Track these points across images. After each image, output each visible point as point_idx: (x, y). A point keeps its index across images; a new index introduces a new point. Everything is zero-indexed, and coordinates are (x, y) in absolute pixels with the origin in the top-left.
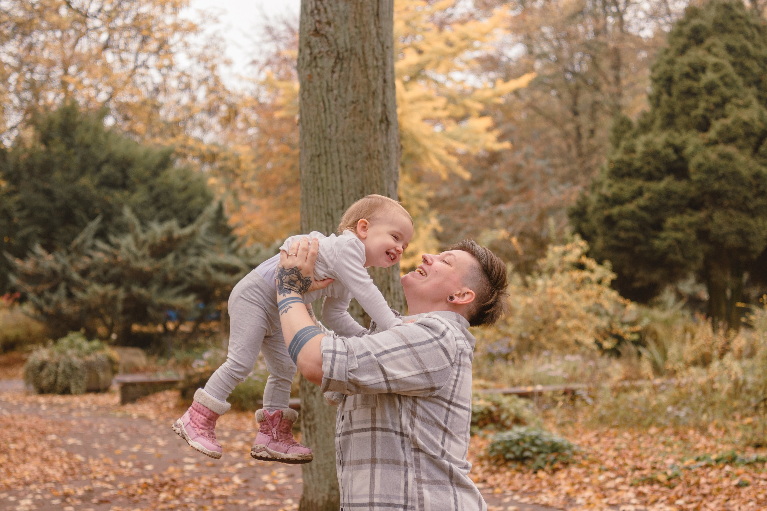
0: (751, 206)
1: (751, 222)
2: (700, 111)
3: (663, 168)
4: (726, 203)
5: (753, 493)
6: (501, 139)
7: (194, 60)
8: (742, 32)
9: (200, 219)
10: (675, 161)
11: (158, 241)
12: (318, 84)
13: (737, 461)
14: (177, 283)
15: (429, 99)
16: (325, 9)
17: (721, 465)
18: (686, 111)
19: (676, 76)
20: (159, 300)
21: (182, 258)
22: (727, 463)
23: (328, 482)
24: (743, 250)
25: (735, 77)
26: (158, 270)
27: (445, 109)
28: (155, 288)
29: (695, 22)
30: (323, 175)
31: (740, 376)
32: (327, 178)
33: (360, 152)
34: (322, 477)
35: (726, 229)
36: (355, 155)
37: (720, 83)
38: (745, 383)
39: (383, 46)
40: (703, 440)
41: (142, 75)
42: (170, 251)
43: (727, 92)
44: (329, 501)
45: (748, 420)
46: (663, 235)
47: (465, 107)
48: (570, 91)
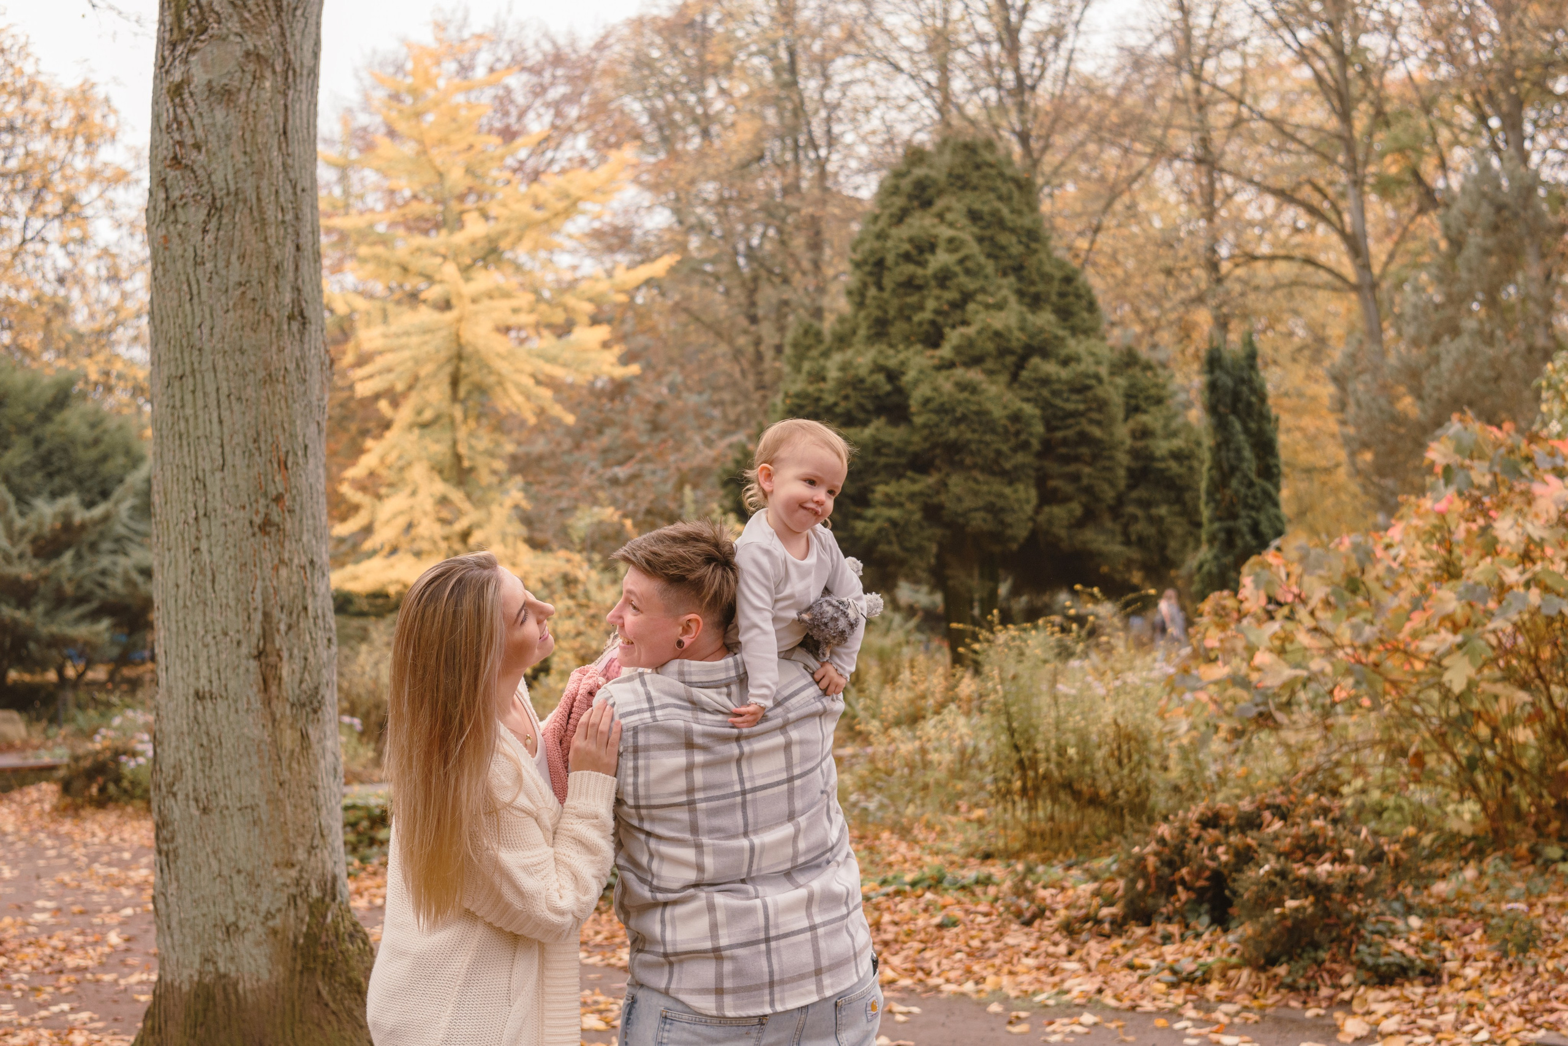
0: (1008, 466)
1: (1008, 491)
2: (927, 315)
3: (870, 406)
4: (968, 461)
5: (962, 937)
6: (626, 359)
7: (125, 231)
8: (993, 189)
9: (118, 492)
10: (888, 394)
11: (46, 530)
12: (180, 252)
13: (945, 884)
14: (79, 601)
15: (506, 295)
16: (191, 121)
17: (919, 892)
18: (905, 314)
19: (890, 259)
20: (48, 629)
21: (88, 557)
22: (929, 887)
23: (198, 950)
24: (997, 537)
25: (982, 259)
26: (46, 578)
27: (532, 311)
28: (40, 609)
29: (919, 172)
30: (189, 411)
31: (970, 742)
32: (196, 417)
33: (253, 371)
34: (189, 940)
35: (968, 503)
36: (244, 375)
37: (957, 269)
38: (976, 751)
39: (294, 187)
40: (903, 848)
41: (37, 255)
42: (68, 546)
43: (971, 285)
44: (199, 982)
45: (978, 813)
46: (870, 513)
47: (566, 309)
48: (743, 284)
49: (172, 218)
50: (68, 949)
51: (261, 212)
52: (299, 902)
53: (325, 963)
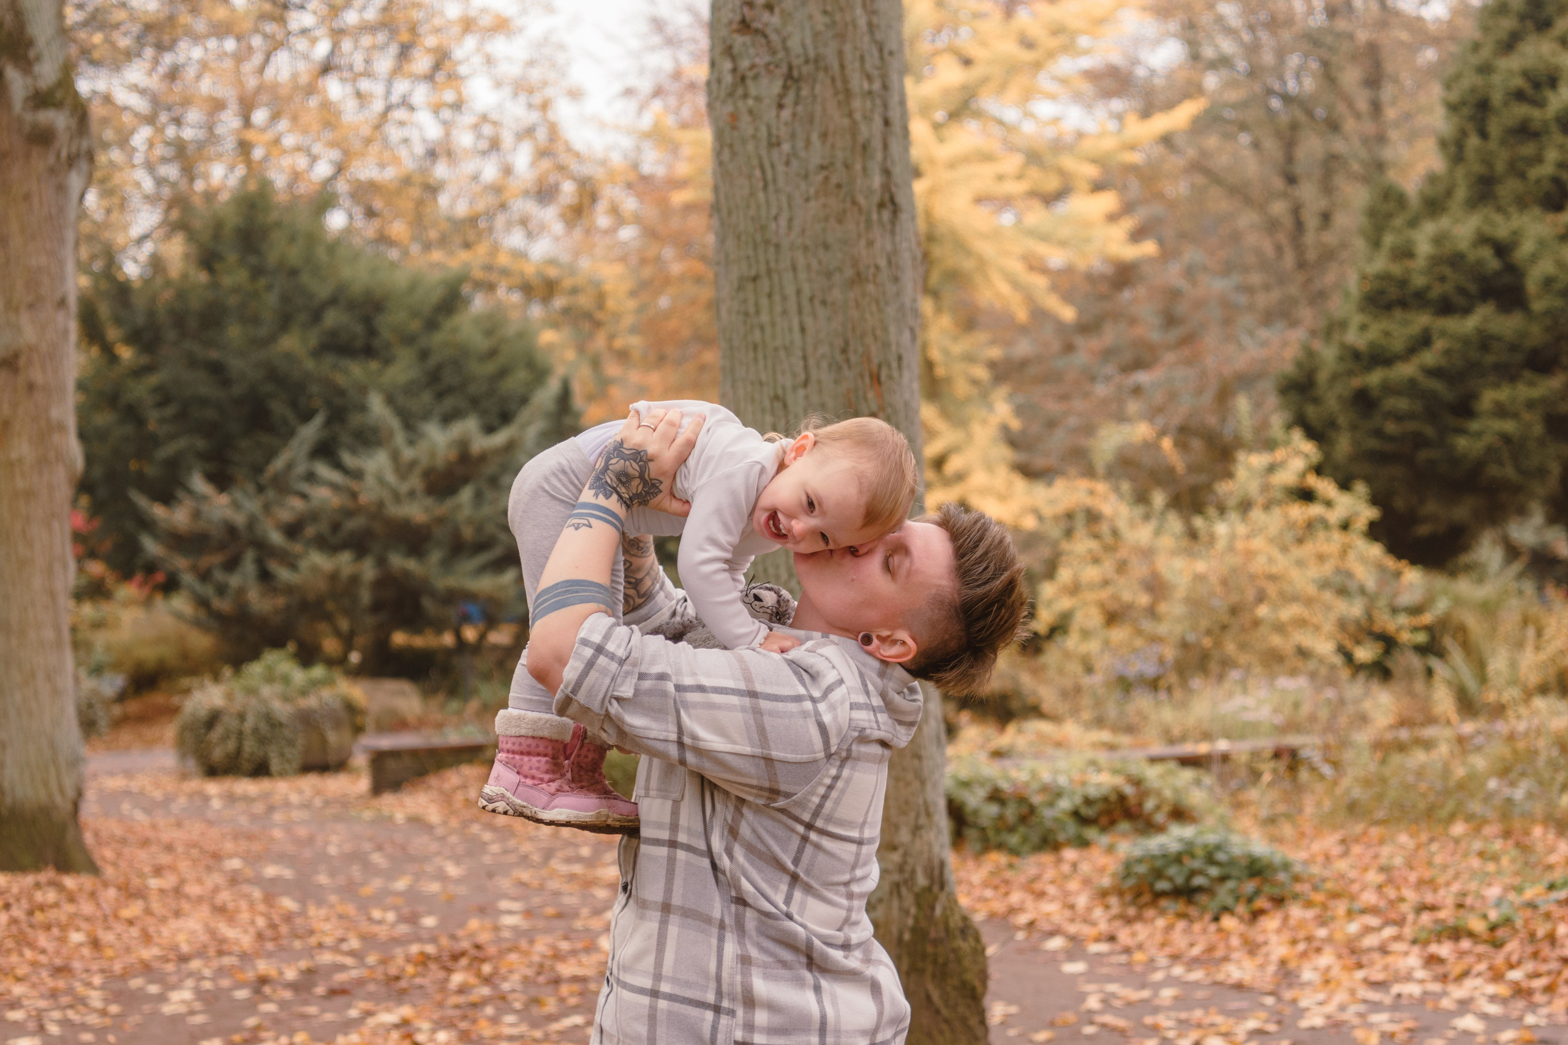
2: (1546, 169)
3: (1472, 288)
6: (1137, 235)
7: (507, 91)
9: (524, 415)
10: (1497, 274)
11: (440, 463)
12: (750, 131)
14: (480, 547)
15: (987, 157)
18: (1517, 170)
19: (1497, 98)
20: (444, 582)
21: (487, 494)
26: (440, 521)
27: (1020, 177)
28: (435, 556)
30: (765, 318)
32: (773, 324)
33: (840, 270)
36: (829, 275)
39: (881, 50)
41: (402, 124)
42: (465, 480)
46: (1475, 426)
47: (1062, 172)
48: (1278, 134)
49: (740, 91)
50: (558, 956)
51: (845, 81)
52: (904, 891)
53: (935, 962)
